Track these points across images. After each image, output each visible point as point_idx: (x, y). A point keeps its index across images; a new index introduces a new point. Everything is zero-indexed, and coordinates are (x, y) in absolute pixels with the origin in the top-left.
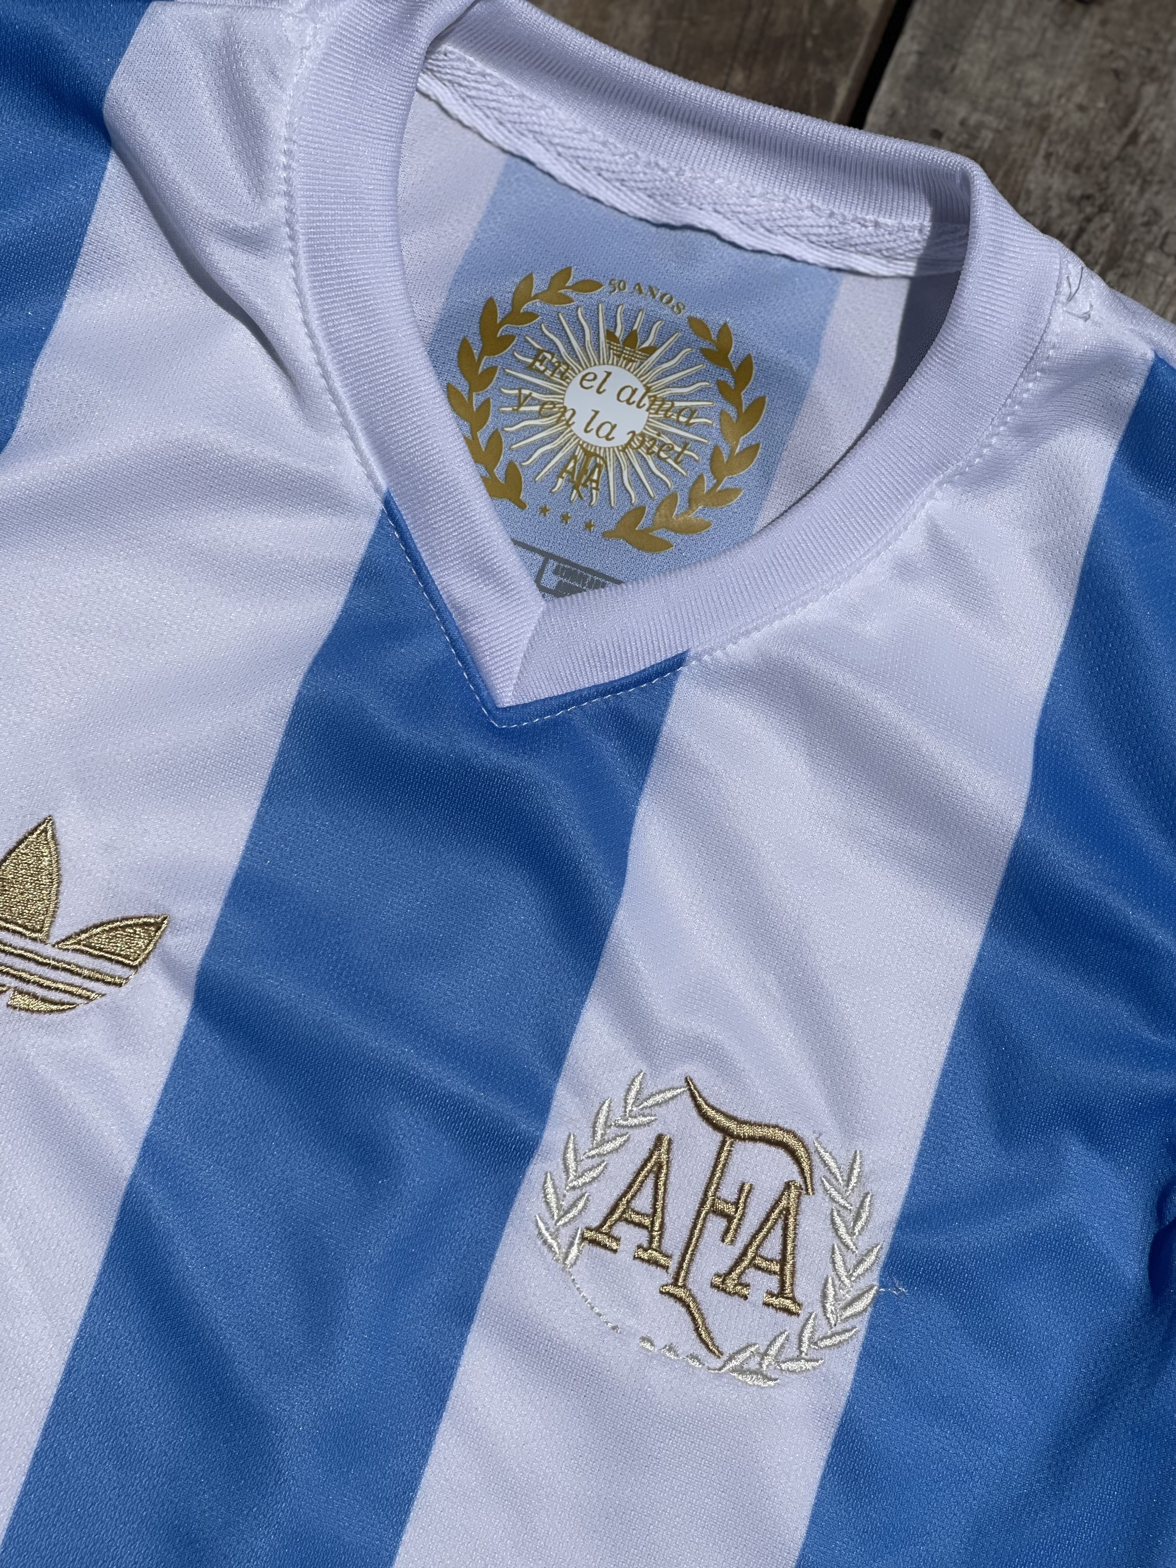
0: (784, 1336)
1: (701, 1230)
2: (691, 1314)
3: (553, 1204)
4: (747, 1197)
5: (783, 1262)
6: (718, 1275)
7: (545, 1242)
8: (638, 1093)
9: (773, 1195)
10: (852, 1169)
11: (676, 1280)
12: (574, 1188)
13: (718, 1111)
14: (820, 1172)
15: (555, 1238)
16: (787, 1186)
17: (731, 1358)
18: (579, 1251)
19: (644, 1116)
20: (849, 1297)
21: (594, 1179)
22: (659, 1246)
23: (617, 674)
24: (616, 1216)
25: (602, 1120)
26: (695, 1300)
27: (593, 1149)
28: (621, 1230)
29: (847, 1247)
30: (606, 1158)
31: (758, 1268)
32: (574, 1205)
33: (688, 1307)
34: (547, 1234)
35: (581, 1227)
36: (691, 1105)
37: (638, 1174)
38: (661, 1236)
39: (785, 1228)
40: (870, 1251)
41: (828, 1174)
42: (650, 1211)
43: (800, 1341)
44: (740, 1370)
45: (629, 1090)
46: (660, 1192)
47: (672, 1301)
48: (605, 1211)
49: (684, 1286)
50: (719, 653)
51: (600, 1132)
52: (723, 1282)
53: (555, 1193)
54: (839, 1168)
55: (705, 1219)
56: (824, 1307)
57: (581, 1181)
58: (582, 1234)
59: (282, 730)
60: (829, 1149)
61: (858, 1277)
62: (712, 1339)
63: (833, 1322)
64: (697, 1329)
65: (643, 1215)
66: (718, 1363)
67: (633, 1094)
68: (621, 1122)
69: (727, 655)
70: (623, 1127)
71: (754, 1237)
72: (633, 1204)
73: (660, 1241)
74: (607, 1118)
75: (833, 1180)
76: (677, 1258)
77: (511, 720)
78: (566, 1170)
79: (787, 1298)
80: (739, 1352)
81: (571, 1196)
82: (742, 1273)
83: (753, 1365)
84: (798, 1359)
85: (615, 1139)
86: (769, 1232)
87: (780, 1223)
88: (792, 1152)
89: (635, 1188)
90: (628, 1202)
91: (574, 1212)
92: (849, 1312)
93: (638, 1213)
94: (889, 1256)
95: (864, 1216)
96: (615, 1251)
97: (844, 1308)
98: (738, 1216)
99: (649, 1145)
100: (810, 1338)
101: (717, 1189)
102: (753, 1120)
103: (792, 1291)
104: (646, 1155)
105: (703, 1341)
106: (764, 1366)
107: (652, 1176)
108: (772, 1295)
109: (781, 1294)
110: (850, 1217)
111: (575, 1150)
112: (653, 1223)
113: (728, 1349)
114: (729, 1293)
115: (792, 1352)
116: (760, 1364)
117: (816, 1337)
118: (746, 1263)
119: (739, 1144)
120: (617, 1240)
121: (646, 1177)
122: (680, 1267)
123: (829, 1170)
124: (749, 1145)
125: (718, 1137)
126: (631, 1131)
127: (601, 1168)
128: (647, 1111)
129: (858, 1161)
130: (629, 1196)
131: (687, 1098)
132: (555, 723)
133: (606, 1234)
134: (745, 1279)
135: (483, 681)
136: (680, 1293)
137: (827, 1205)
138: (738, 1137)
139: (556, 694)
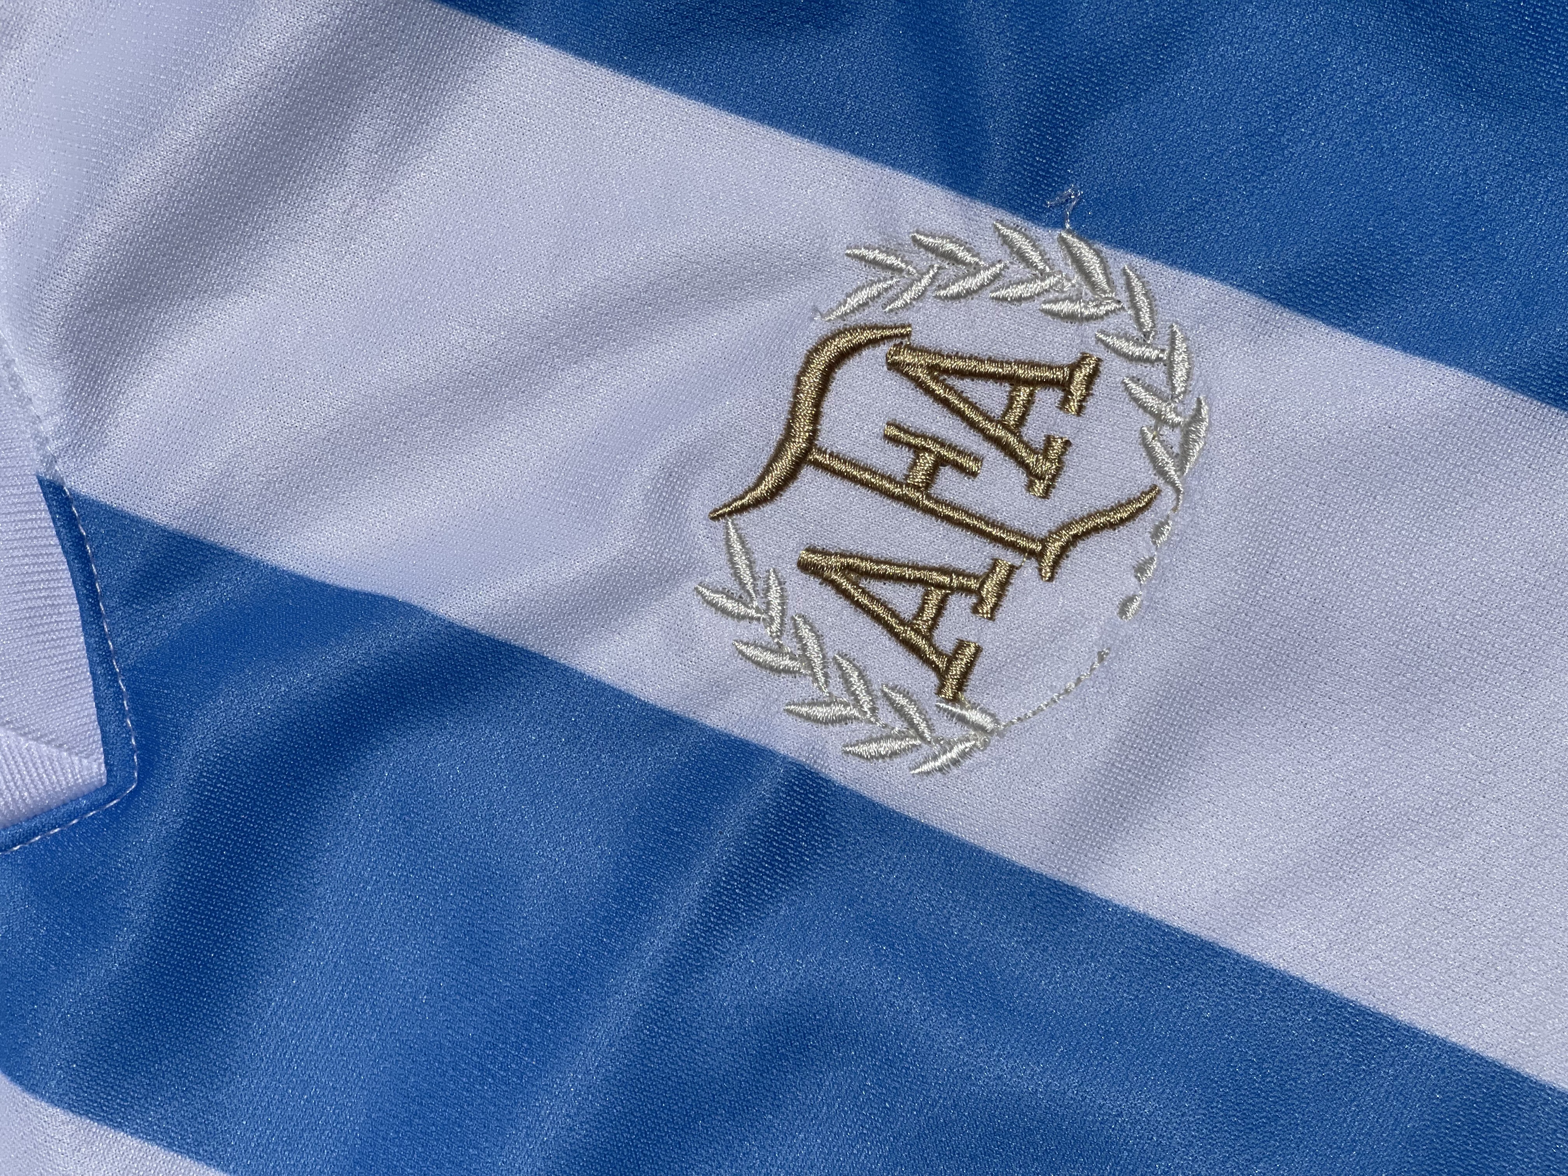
0: (1132, 385)
1: (955, 508)
2: (1087, 533)
3: (896, 745)
4: (906, 432)
5: (1014, 381)
6: (1030, 486)
7: (955, 762)
8: (730, 596)
9: (907, 389)
10: (875, 263)
11: (1032, 553)
12: (873, 710)
13: (767, 470)
14: (874, 315)
15: (951, 745)
16: (894, 366)
17: (1162, 472)
18: (974, 707)
19: (768, 590)
20: (1076, 278)
21: (861, 676)
22: (976, 577)
23: (65, 589)
24: (922, 643)
25: (769, 657)
26: (1067, 526)
27: (814, 675)
28: (945, 638)
29: (996, 277)
30: (830, 654)
31: (1022, 420)
32: (900, 711)
33: (1076, 537)
34: (943, 759)
35: (935, 700)
36: (754, 514)
37: (858, 604)
38: (959, 573)
39: (961, 374)
40: (1006, 241)
41: (881, 301)
42: (919, 590)
43: (1140, 359)
44: (1182, 459)
45: (724, 611)
46: (890, 570)
47: (1066, 563)
48: (913, 660)
49: (1044, 542)
50: (47, 427)
51: (787, 662)
52: (1041, 478)
53: (877, 740)
54: (872, 283)
55: (937, 502)
56: (1089, 318)
57: (864, 698)
58: (948, 701)
59: (111, 1134)
60: (841, 297)
61: (1046, 261)
62: (1130, 502)
63: (1114, 305)
64: (1112, 526)
65: (924, 602)
66: (1168, 491)
67: (730, 605)
68: (774, 627)
69: (50, 414)
70: (782, 624)
71: (972, 424)
72: (907, 616)
73: (969, 576)
74: (765, 649)
75: (891, 293)
76: (997, 551)
77: (127, 762)
78: (843, 720)
79: (1072, 376)
80: (1153, 459)
81: (887, 715)
82: (1027, 446)
83: (1174, 437)
84: (1170, 365)
85: (800, 639)
86: (966, 400)
87: (953, 381)
88: (843, 356)
89: (880, 611)
90: (902, 623)
91: (911, 710)
92: (1099, 277)
93: (922, 610)
94: (1014, 209)
95: (950, 247)
96: (978, 650)
97: (1093, 285)
98: (936, 448)
99: (814, 583)
100: (1137, 343)
101: (891, 480)
102: (784, 416)
103: (1061, 368)
104: (829, 592)
105: (1132, 517)
106: (1178, 419)
107: (863, 583)
108: (1065, 401)
109: (1064, 385)
110: (951, 270)
111: (813, 704)
112: (939, 586)
113: (1147, 477)
114: (1058, 469)
115: (1158, 375)
116: (1174, 426)
117: (1136, 333)
118: (1012, 439)
119: (823, 440)
120: (961, 645)
121: (864, 592)
122: (1013, 546)
123: (873, 299)
124: (825, 424)
125: (807, 473)
126: (790, 613)
127: (845, 664)
128: (761, 584)
129: (864, 252)
130: (893, 621)
131: (742, 520)
132: (136, 695)
133: (950, 662)
134: (1038, 442)
135: (65, 804)
136: (1054, 548)
137: (930, 305)
138: (811, 440)
139: (91, 690)
